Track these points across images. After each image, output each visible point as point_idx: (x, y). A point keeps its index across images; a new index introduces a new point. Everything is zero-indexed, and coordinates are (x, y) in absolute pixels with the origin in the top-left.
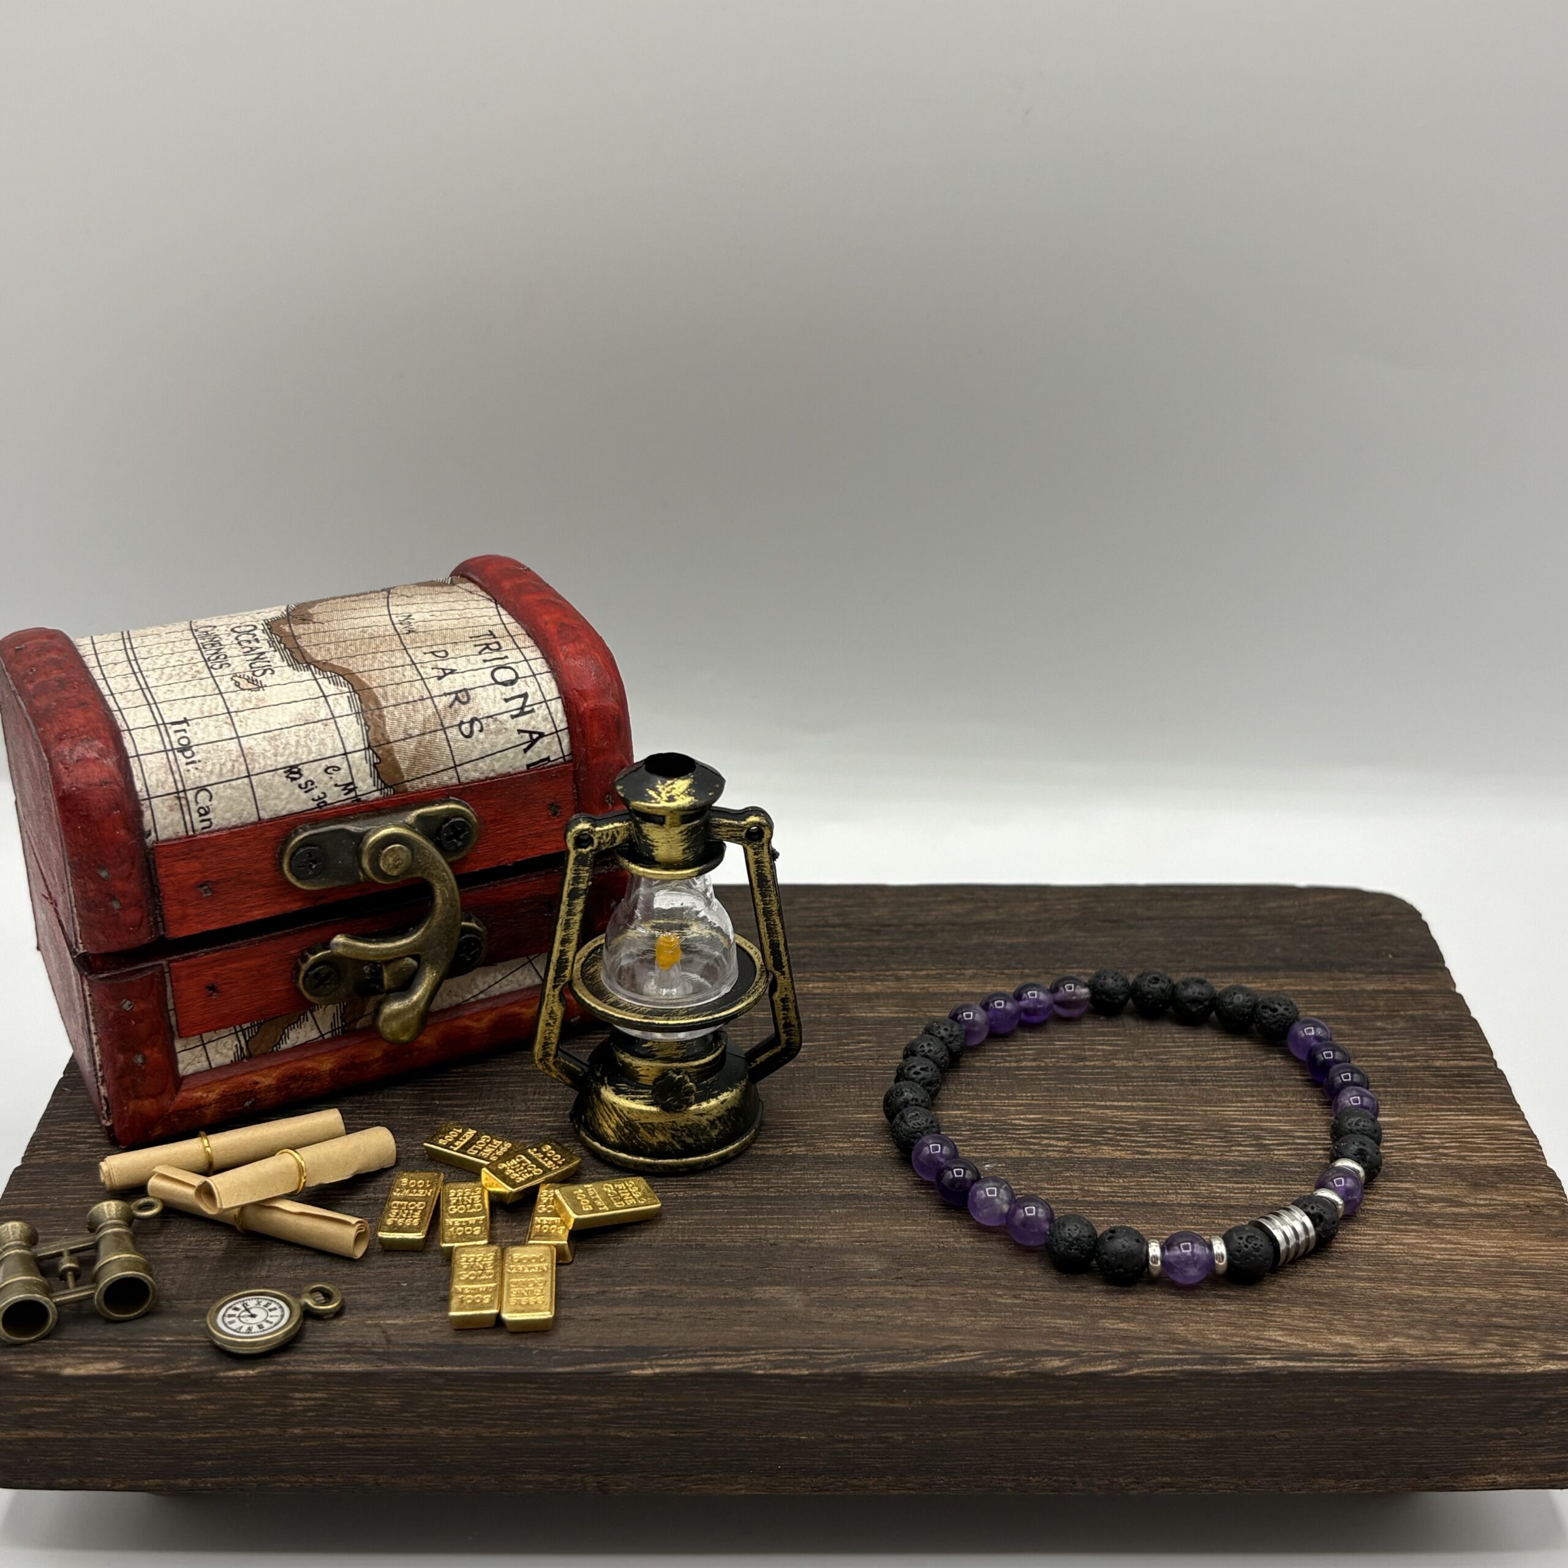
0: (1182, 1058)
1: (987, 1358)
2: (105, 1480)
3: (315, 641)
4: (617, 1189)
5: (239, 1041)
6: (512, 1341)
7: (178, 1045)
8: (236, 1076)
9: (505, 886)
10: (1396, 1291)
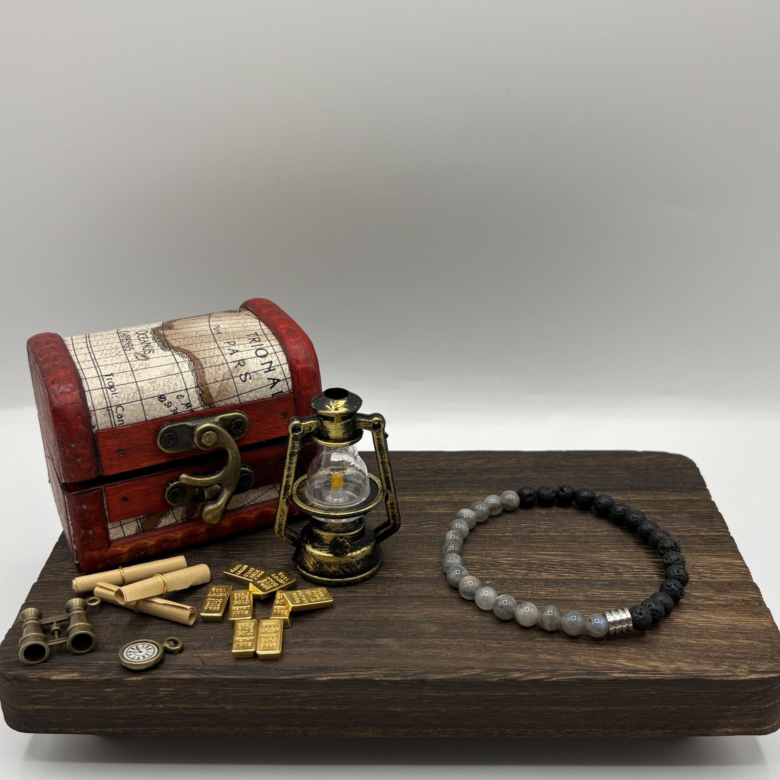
0: (581, 531)
1: (484, 673)
2: (72, 729)
3: (174, 338)
4: (312, 593)
5: (138, 524)
6: (262, 664)
7: (110, 526)
8: (137, 540)
9: (262, 451)
10: (680, 641)
